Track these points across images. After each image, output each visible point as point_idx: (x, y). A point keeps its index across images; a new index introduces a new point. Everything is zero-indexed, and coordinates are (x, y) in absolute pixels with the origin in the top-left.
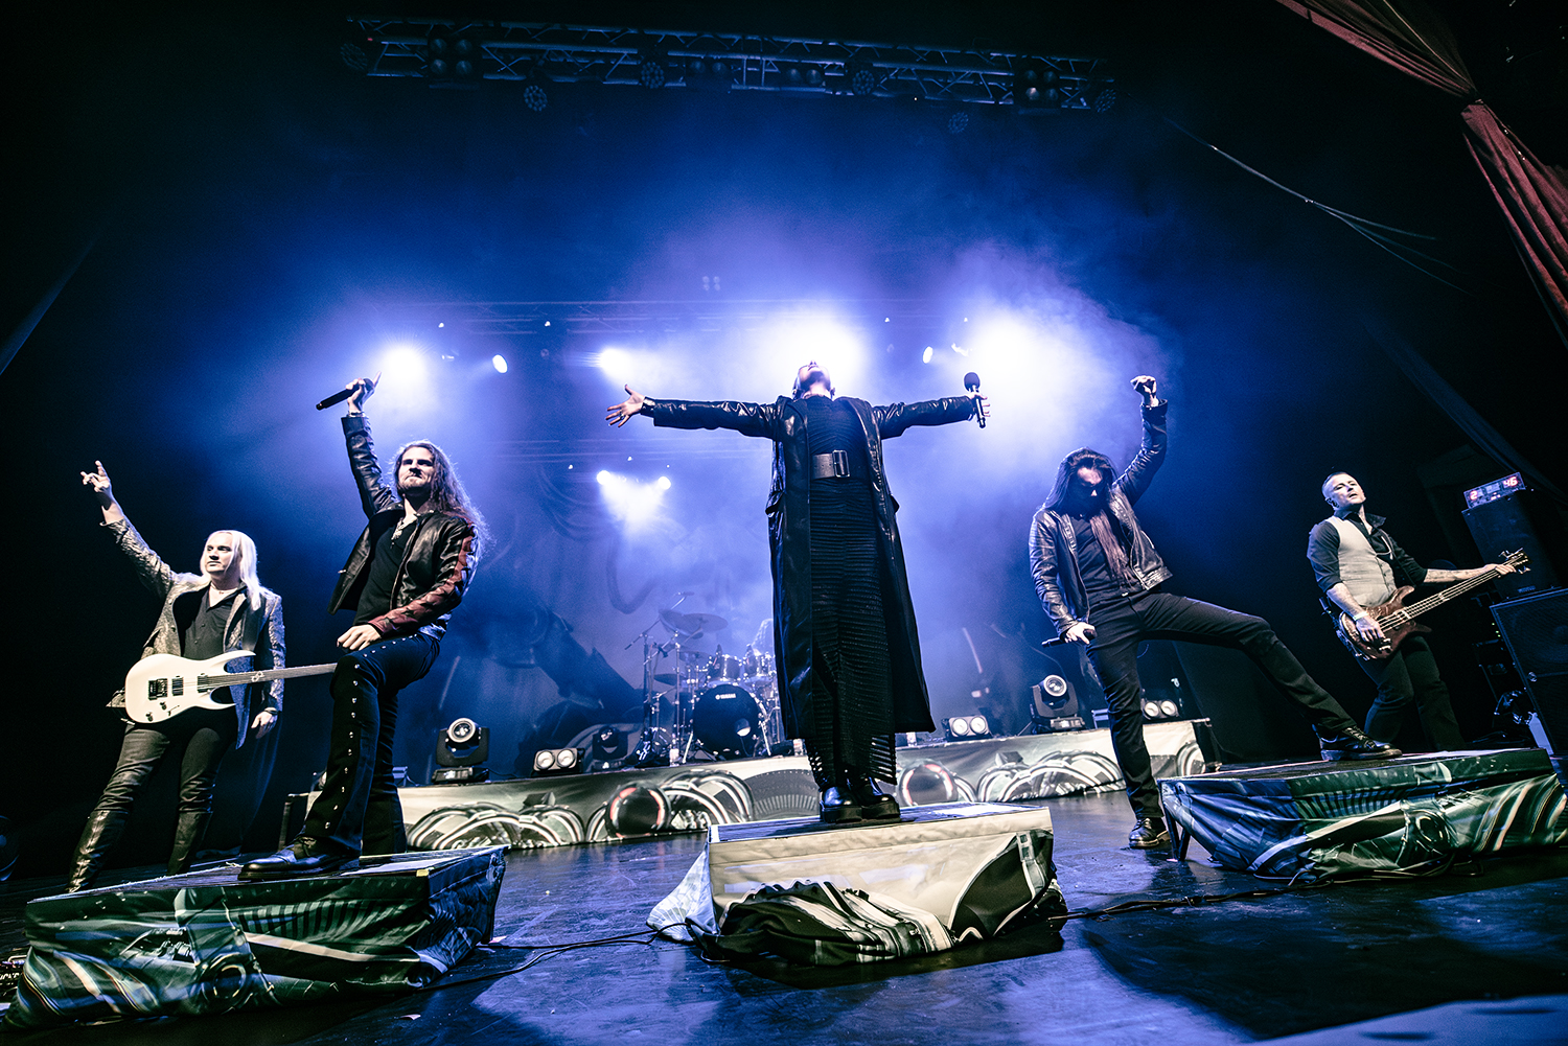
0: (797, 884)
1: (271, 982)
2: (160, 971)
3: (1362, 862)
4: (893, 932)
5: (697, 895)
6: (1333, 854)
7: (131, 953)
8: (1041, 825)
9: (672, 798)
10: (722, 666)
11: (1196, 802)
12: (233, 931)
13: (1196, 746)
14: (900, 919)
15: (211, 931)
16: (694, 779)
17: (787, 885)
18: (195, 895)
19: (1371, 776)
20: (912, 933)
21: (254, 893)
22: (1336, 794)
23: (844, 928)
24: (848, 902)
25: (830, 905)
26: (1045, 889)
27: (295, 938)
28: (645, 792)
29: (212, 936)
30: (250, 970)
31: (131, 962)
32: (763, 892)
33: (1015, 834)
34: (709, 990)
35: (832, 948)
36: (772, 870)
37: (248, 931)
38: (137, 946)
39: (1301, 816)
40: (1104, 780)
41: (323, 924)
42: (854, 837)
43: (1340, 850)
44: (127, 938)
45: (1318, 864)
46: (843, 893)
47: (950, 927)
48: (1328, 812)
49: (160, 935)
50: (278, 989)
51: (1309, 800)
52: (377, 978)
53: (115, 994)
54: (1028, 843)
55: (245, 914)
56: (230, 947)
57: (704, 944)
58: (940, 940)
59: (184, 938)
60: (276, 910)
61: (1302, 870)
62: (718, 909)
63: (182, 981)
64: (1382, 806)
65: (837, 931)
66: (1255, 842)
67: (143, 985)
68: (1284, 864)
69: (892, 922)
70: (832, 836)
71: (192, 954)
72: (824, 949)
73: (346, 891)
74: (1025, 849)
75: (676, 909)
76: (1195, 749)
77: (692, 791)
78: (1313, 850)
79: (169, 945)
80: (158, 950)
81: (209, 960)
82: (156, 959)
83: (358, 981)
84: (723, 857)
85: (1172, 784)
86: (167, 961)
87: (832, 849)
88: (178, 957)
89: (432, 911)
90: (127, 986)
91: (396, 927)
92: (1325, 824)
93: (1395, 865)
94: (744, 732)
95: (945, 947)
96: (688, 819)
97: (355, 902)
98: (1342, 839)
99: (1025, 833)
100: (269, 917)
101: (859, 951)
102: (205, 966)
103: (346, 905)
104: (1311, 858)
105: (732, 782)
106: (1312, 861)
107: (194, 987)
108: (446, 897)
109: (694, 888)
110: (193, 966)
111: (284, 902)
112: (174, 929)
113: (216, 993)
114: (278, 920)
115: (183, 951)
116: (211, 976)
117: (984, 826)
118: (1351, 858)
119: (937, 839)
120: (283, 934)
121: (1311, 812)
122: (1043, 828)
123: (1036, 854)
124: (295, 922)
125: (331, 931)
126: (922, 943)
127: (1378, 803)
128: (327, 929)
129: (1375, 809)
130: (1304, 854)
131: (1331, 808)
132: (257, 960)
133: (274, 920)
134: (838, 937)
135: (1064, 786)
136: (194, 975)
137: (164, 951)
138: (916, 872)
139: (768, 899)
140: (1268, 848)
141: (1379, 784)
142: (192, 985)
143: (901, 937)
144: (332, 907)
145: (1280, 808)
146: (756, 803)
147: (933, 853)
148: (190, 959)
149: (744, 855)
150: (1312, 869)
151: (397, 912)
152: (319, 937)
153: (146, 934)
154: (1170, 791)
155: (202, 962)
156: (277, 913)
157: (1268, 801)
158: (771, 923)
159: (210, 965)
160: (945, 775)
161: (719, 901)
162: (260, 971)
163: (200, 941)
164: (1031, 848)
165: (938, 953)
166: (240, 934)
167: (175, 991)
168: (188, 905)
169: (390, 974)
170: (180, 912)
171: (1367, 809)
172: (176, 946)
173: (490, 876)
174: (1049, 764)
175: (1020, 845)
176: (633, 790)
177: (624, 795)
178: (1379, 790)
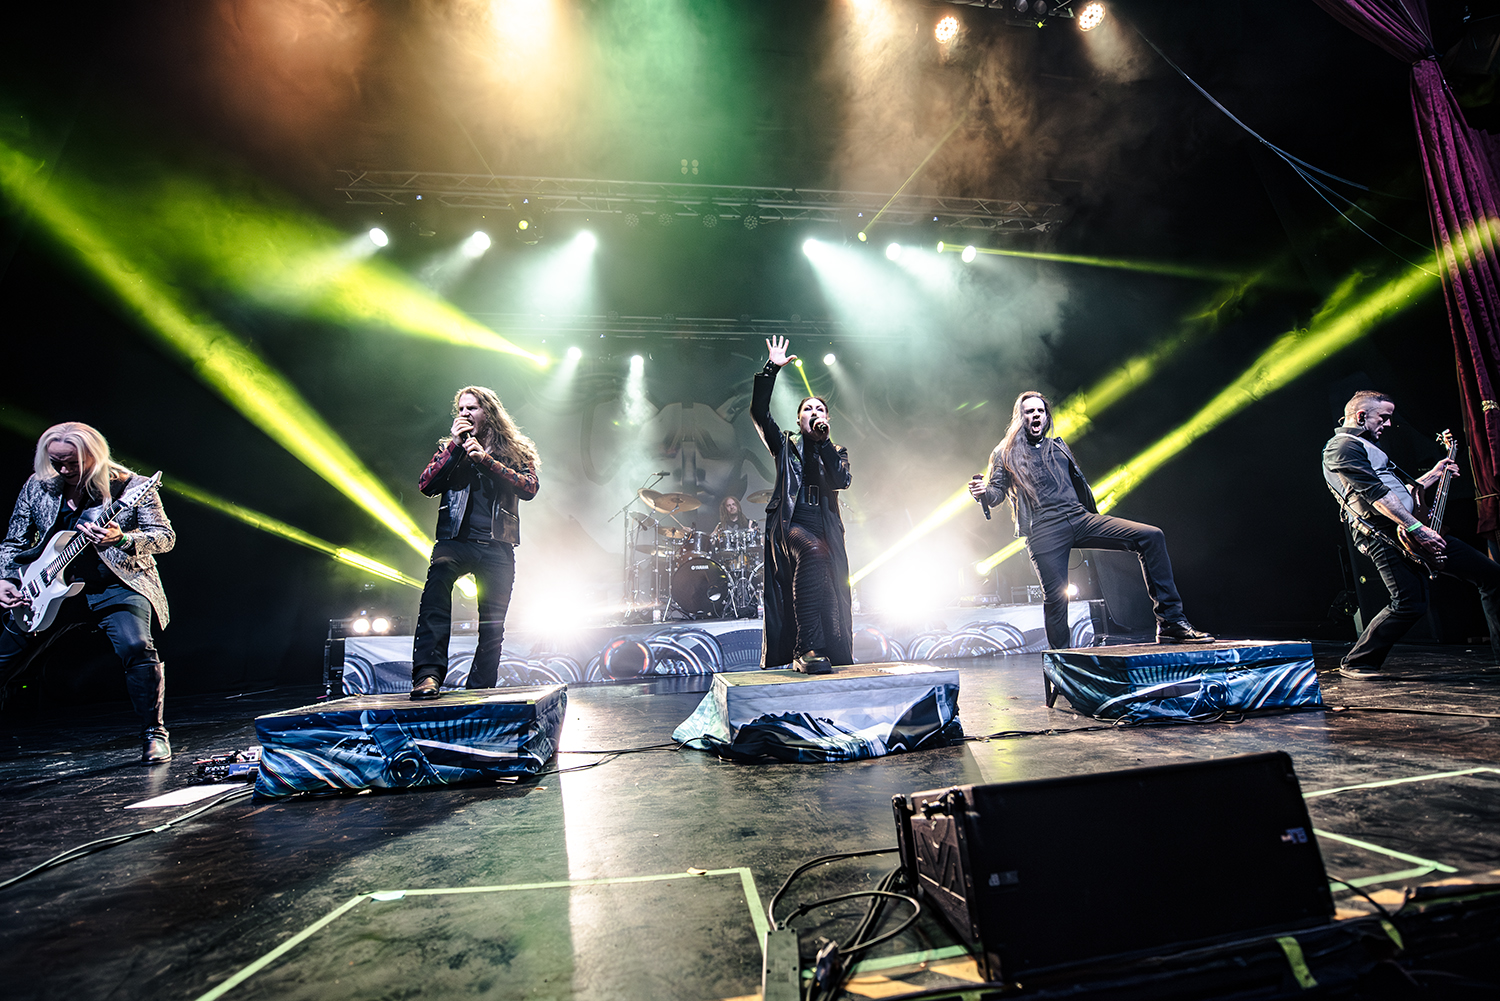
0: (786, 714)
1: (436, 769)
2: (359, 762)
3: (1165, 712)
4: (849, 744)
5: (708, 720)
6: (1147, 706)
7: (337, 751)
8: (954, 680)
9: (655, 649)
10: (696, 541)
11: (1065, 669)
12: (405, 737)
13: (1090, 621)
14: (854, 737)
15: (390, 737)
16: (674, 635)
17: (780, 714)
18: (374, 715)
19: (1183, 657)
20: (862, 745)
21: (416, 714)
22: (1156, 668)
23: (816, 741)
24: (819, 726)
25: (807, 727)
26: (950, 721)
27: (448, 742)
28: (633, 644)
29: (391, 741)
30: (422, 762)
31: (338, 757)
32: (763, 718)
33: (934, 686)
35: (809, 752)
36: (769, 704)
37: (415, 737)
38: (340, 746)
39: (1130, 681)
40: (1011, 645)
41: (467, 733)
42: (826, 685)
43: (1152, 704)
44: (332, 741)
45: (1136, 712)
46: (817, 720)
47: (887, 742)
48: (1150, 678)
49: (354, 740)
50: (443, 774)
51: (1138, 670)
52: (507, 767)
53: (331, 776)
54: (943, 692)
55: (412, 726)
56: (405, 747)
57: (722, 750)
58: (880, 749)
59: (372, 742)
60: (432, 724)
61: (1126, 715)
62: (732, 728)
63: (376, 768)
64: (1187, 677)
65: (812, 743)
66: (1099, 696)
67: (351, 771)
68: (1115, 711)
69: (849, 738)
71: (379, 752)
72: (804, 753)
73: (480, 713)
74: (940, 696)
76: (1088, 624)
77: (672, 644)
78: (1136, 703)
79: (362, 746)
80: (355, 749)
81: (392, 756)
82: (353, 754)
83: (496, 769)
84: (737, 696)
86: (362, 756)
88: (370, 754)
89: (538, 726)
90: (339, 771)
91: (516, 735)
93: (1186, 714)
94: (715, 598)
95: (883, 753)
96: (669, 667)
97: (485, 720)
98: (1156, 698)
99: (941, 686)
101: (827, 755)
102: (390, 759)
103: (480, 722)
104: (1133, 708)
105: (706, 638)
106: (1133, 710)
107: (385, 772)
108: (543, 717)
109: (704, 715)
110: (382, 759)
111: (437, 719)
112: (364, 736)
113: (400, 776)
114: (435, 731)
115: (372, 750)
116: (394, 766)
117: (913, 680)
118: (1159, 710)
119: (881, 688)
120: (441, 740)
121: (1139, 678)
122: (954, 682)
123: (947, 700)
124: (447, 732)
125: (473, 738)
126: (868, 751)
128: (470, 737)
129: (1183, 678)
130: (1128, 706)
131: (1152, 676)
132: (426, 755)
133: (430, 731)
134: (813, 746)
135: (978, 649)
136: (383, 765)
137: (359, 750)
139: (767, 722)
140: (1107, 701)
141: (1188, 662)
142: (383, 771)
144: (471, 723)
145: (1119, 675)
146: (725, 655)
147: (878, 697)
148: (378, 755)
149: (750, 694)
150: (1131, 714)
151: (515, 726)
152: (466, 741)
153: (345, 739)
154: (1049, 660)
155: (388, 757)
156: (434, 726)
159: (393, 758)
160: (884, 638)
161: (733, 723)
162: (428, 762)
163: (383, 744)
164: (944, 696)
165: (878, 757)
166: (411, 739)
167: (373, 774)
168: (370, 721)
169: (516, 765)
170: (365, 726)
171: (1178, 677)
172: (368, 746)
173: (559, 705)
174: (968, 631)
175: (937, 693)
176: (623, 642)
177: (615, 646)
178: (1187, 667)
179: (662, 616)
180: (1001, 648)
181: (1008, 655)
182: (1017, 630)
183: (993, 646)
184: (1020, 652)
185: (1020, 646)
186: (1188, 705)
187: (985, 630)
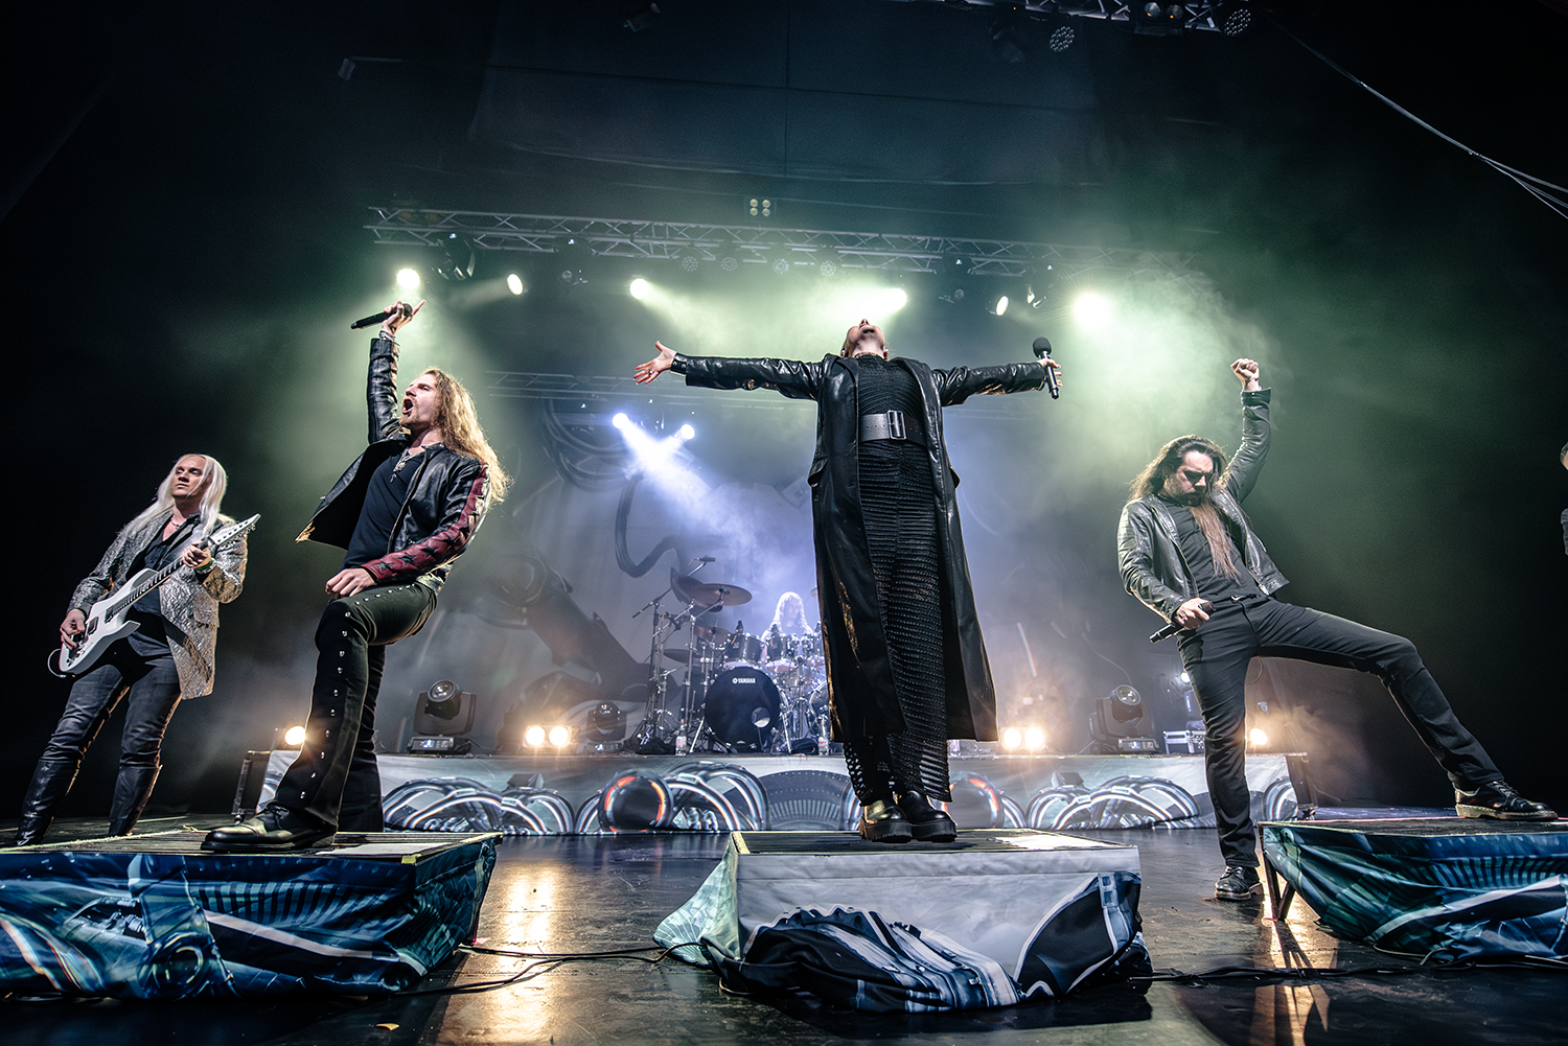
0: (838, 911)
1: (229, 969)
2: (108, 947)
3: (1512, 945)
4: (949, 979)
5: (713, 912)
6: (1476, 932)
7: (76, 922)
8: (1128, 865)
9: (675, 792)
10: (742, 646)
11: (1305, 854)
12: (191, 908)
14: (958, 964)
15: (168, 905)
16: (702, 773)
17: (826, 911)
18: (152, 863)
19: (1526, 842)
20: (971, 981)
21: (218, 867)
22: (1483, 861)
23: (891, 968)
24: (896, 938)
25: (875, 940)
26: (1128, 943)
27: (260, 921)
28: (645, 783)
29: (167, 911)
30: (208, 955)
31: (76, 933)
32: (797, 917)
33: (1096, 875)
34: (732, 1027)
35: (875, 990)
36: (809, 892)
37: (208, 908)
38: (84, 914)
39: (1438, 883)
41: (293, 908)
42: (907, 861)
43: (1485, 928)
44: (73, 906)
45: (1457, 942)
46: (891, 926)
47: (1016, 978)
48: (1472, 881)
49: (109, 905)
50: (237, 978)
51: (1450, 865)
52: (349, 976)
53: (55, 967)
54: (1112, 887)
55: (207, 889)
56: (187, 925)
57: (725, 971)
58: (1003, 992)
59: (137, 911)
60: (241, 888)
61: (1436, 946)
62: (744, 932)
63: (129, 960)
64: (1538, 880)
65: (883, 971)
66: (1377, 907)
67: (88, 960)
68: (1413, 938)
69: (949, 967)
70: (881, 859)
71: (144, 929)
72: (867, 991)
73: (321, 873)
74: (1108, 894)
75: (687, 925)
77: (699, 785)
78: (1452, 924)
79: (119, 917)
80: (107, 921)
81: (164, 939)
82: (103, 932)
83: (329, 978)
84: (755, 873)
85: (1277, 830)
86: (115, 935)
87: (880, 874)
88: (128, 932)
89: (416, 904)
90: (70, 960)
91: (373, 919)
92: (1467, 895)
93: (1552, 951)
94: (762, 723)
95: (1009, 1002)
96: (693, 818)
97: (330, 886)
98: (1490, 914)
99: (1108, 874)
100: (233, 895)
101: (908, 997)
102: (158, 946)
103: (319, 890)
104: (1448, 934)
105: (744, 780)
106: (1449, 938)
107: (145, 968)
108: (431, 888)
109: (709, 902)
110: (145, 944)
111: (250, 880)
112: (126, 899)
113: (168, 977)
114: (243, 899)
115: (134, 926)
116: (164, 957)
117: (1061, 862)
118: (1498, 938)
119: (1004, 873)
120: (248, 916)
121: (1452, 879)
122: (1130, 870)
123: (1120, 901)
124: (261, 903)
125: (302, 918)
126: (983, 994)
127: (1534, 875)
128: (297, 915)
129: (1529, 881)
130: (1440, 928)
131: (1476, 876)
132: (217, 944)
133: (238, 899)
134: (885, 978)
135: (1130, 817)
136: (144, 955)
137: (113, 923)
138: (979, 911)
139: (803, 925)
140: (1394, 917)
141: (1536, 853)
142: (142, 965)
143: (959, 986)
144: (304, 890)
145: (1413, 870)
146: (771, 807)
147: (999, 889)
148: (141, 936)
149: (778, 871)
150: (1449, 946)
151: (377, 902)
152: (288, 923)
153: (95, 902)
154: (1273, 837)
155: (155, 940)
156: (243, 892)
157: (1398, 861)
158: (805, 954)
159: (164, 944)
160: (990, 793)
161: (746, 922)
162: (218, 956)
163: (154, 917)
164: (1115, 893)
165: (1000, 1008)
166: (200, 911)
167: (124, 972)
168: (143, 874)
169: (365, 973)
170: (134, 881)
171: (1520, 880)
172: (127, 919)
173: (479, 867)
174: (1114, 789)
175: (1102, 889)
176: (631, 779)
177: (621, 783)
178: (1536, 860)
179: (689, 745)
180: (1163, 818)
181: (1174, 829)
182: (1183, 791)
183: (1151, 814)
184: (1190, 825)
185: (1190, 817)
186: (1552, 932)
187: (1137, 789)
